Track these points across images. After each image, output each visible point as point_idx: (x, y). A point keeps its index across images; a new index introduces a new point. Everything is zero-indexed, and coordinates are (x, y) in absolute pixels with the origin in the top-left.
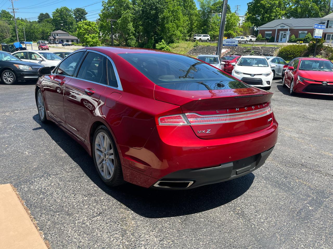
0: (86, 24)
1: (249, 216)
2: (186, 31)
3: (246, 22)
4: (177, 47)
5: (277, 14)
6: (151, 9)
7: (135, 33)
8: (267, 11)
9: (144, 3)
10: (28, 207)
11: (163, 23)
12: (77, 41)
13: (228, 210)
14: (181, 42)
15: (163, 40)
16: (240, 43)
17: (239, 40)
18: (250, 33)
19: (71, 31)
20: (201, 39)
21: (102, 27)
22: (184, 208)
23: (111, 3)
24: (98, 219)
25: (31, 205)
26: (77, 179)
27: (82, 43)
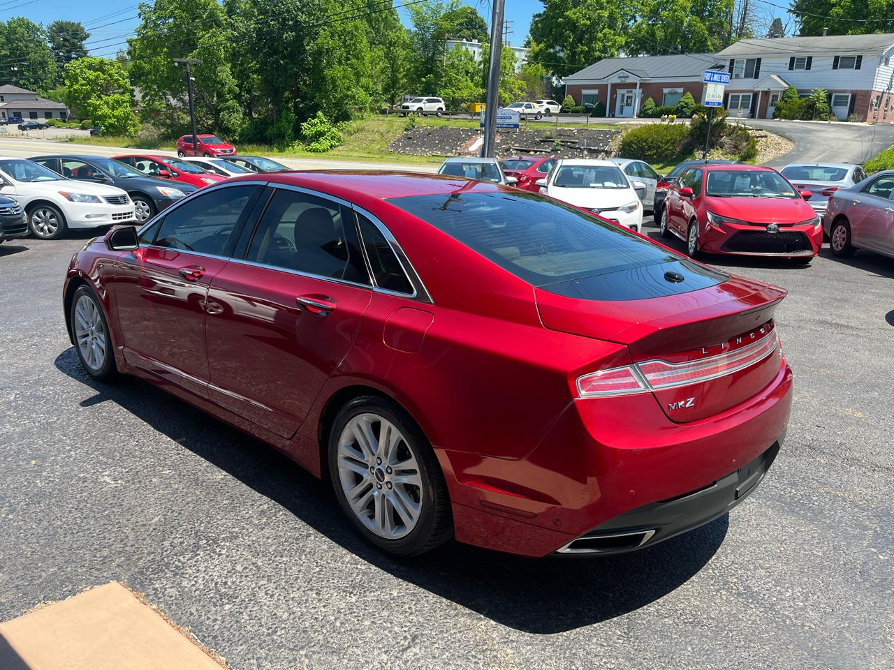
0: (90, 67)
1: (767, 596)
2: (379, 88)
3: (529, 63)
4: (359, 130)
5: (606, 44)
6: (284, 27)
7: (240, 93)
8: (581, 36)
9: (263, 12)
10: (207, 644)
11: (319, 65)
12: (63, 114)
13: (712, 587)
14: (369, 116)
15: (320, 113)
16: (523, 119)
17: (521, 112)
18: (543, 93)
19: (42, 86)
20: (421, 108)
21: (137, 76)
22: (611, 595)
23: (162, 9)
24: (416, 654)
25: (215, 637)
26: (297, 544)
27: (78, 121)
